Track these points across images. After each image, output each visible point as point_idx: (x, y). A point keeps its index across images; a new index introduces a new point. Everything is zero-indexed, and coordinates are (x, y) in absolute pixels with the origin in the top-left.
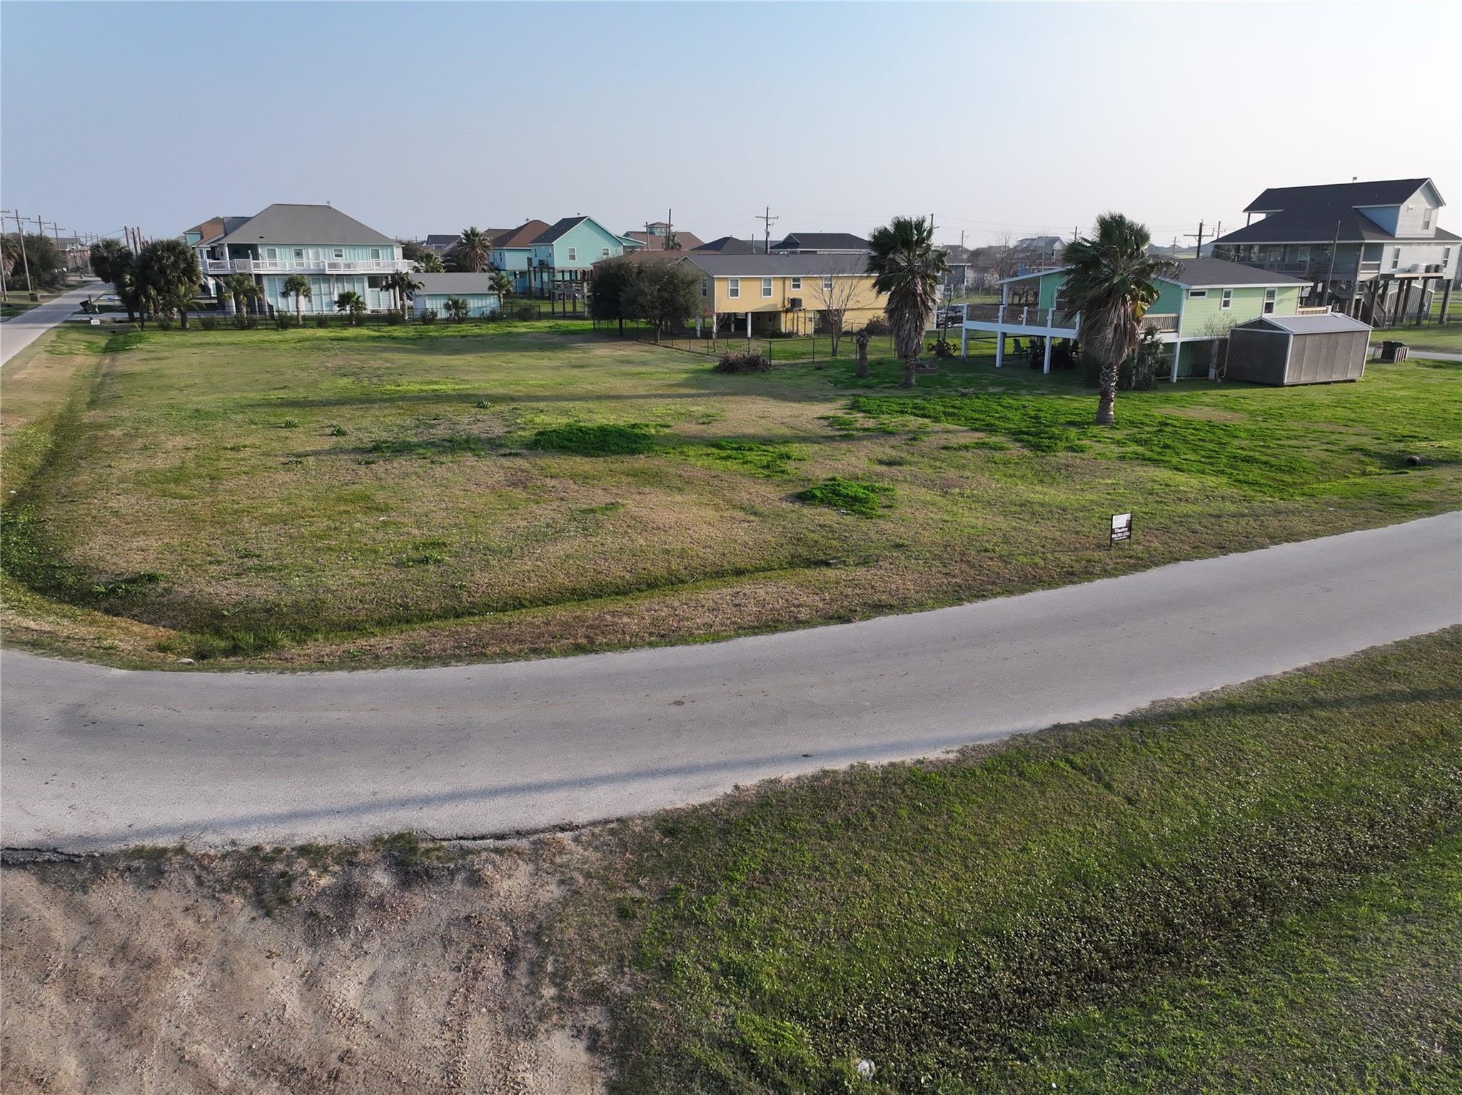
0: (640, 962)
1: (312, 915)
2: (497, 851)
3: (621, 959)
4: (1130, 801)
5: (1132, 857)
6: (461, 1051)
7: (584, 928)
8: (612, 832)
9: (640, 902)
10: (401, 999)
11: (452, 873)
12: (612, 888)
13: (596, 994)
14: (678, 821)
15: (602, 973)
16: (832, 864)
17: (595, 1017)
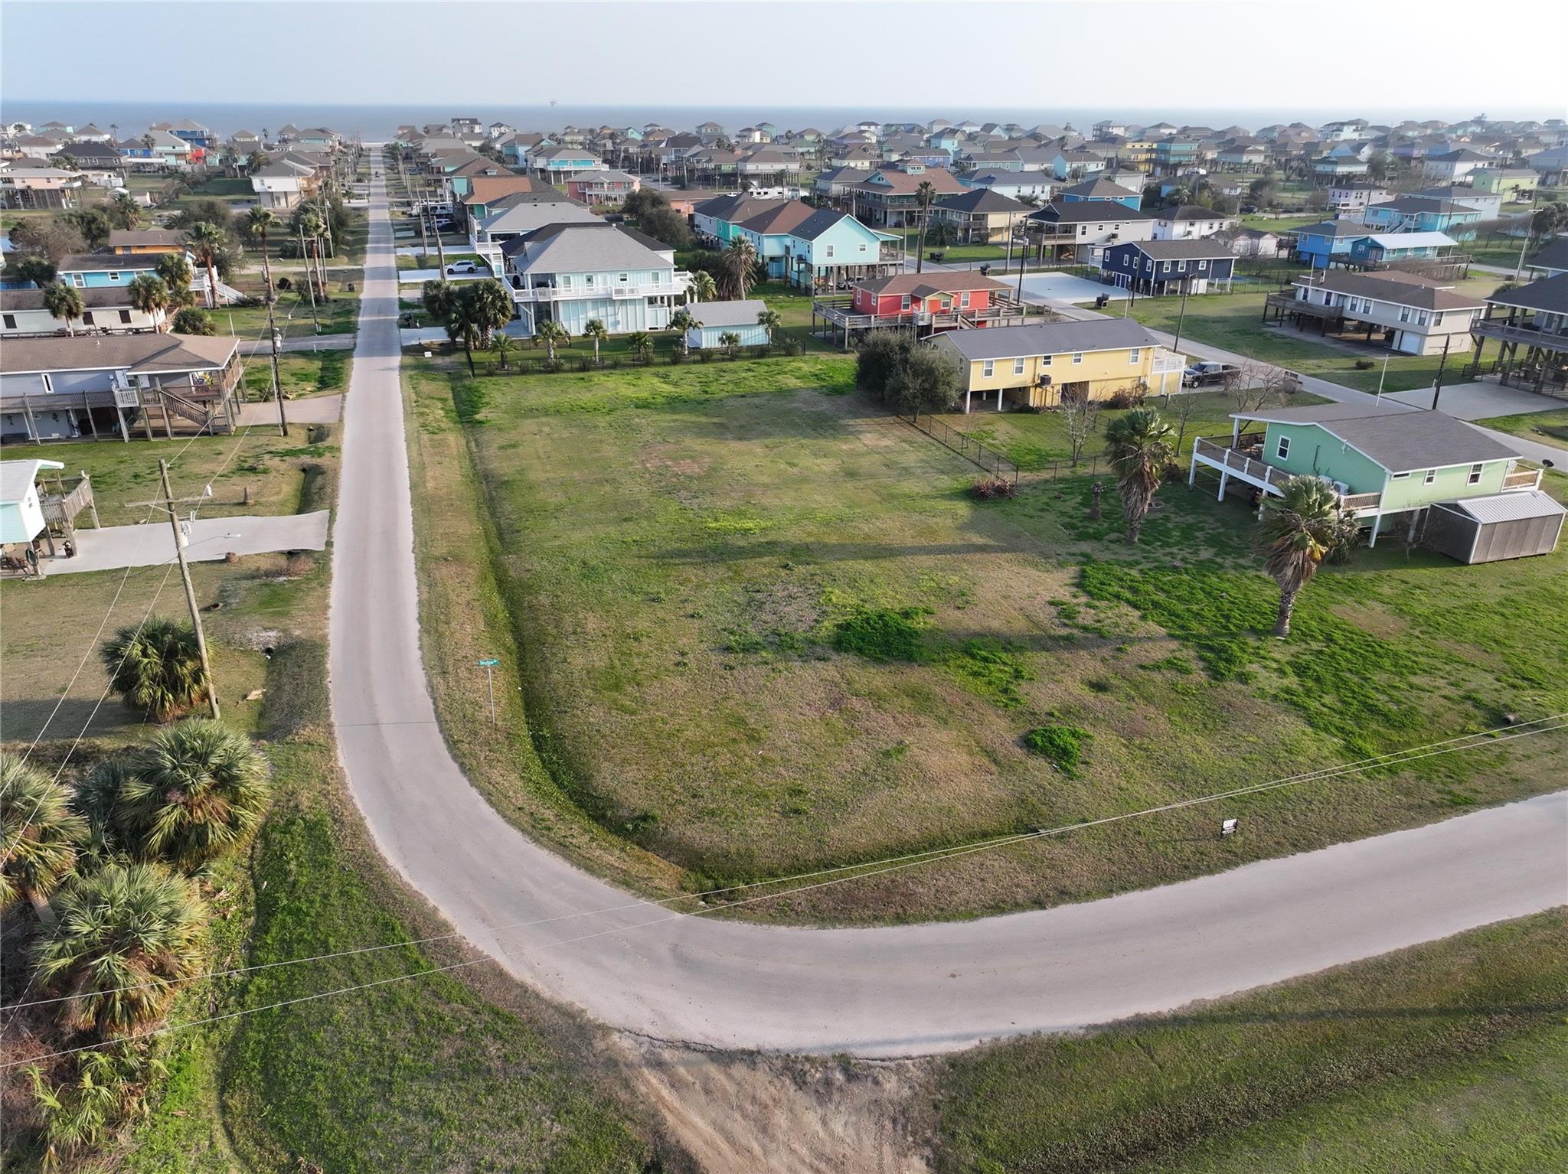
0: (943, 1130)
1: (817, 1091)
2: (883, 1068)
3: (936, 1128)
4: (1160, 1067)
5: (1153, 1100)
6: (882, 1159)
7: (921, 1111)
8: (929, 1063)
9: (941, 1101)
10: (858, 1135)
11: (866, 1077)
12: (930, 1093)
13: (927, 1142)
14: (955, 1060)
15: (929, 1133)
16: (1020, 1091)
17: (927, 1152)
